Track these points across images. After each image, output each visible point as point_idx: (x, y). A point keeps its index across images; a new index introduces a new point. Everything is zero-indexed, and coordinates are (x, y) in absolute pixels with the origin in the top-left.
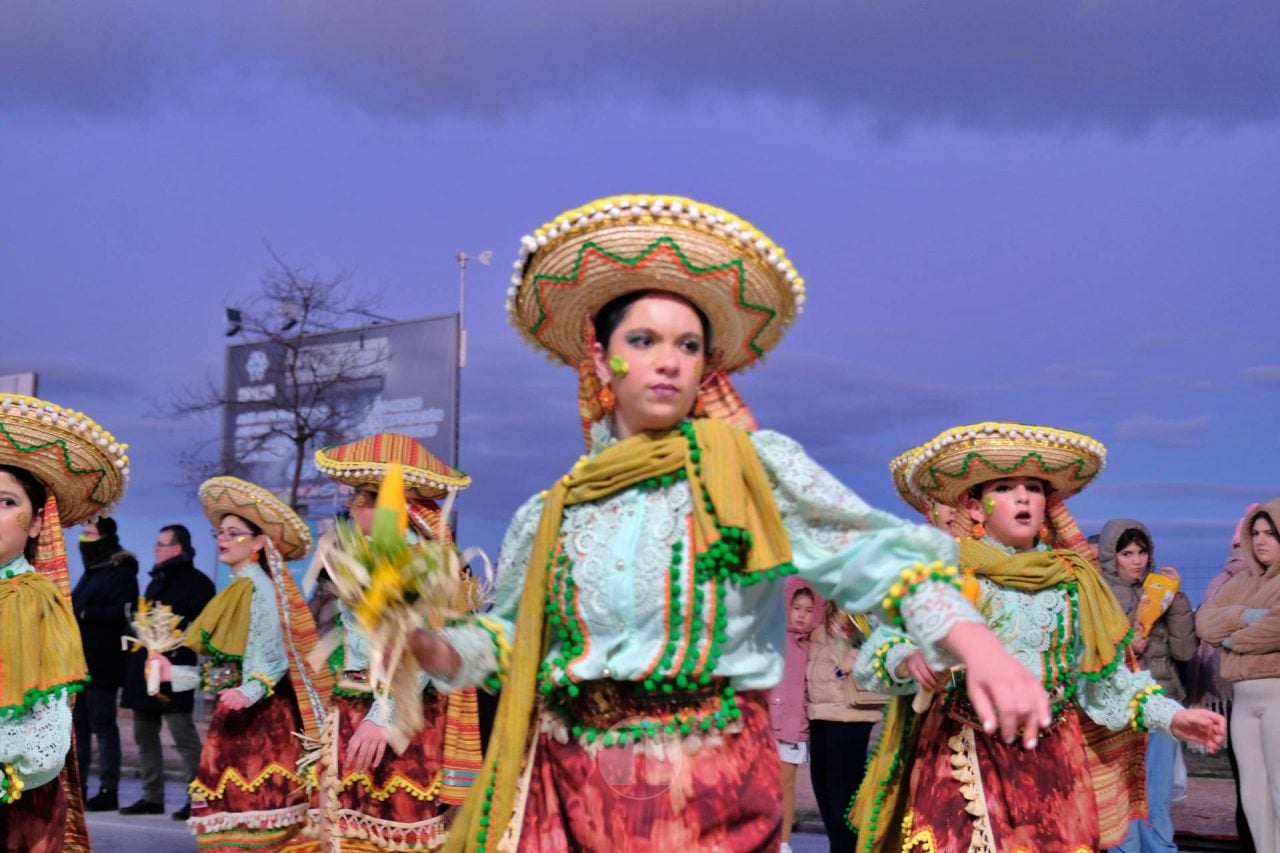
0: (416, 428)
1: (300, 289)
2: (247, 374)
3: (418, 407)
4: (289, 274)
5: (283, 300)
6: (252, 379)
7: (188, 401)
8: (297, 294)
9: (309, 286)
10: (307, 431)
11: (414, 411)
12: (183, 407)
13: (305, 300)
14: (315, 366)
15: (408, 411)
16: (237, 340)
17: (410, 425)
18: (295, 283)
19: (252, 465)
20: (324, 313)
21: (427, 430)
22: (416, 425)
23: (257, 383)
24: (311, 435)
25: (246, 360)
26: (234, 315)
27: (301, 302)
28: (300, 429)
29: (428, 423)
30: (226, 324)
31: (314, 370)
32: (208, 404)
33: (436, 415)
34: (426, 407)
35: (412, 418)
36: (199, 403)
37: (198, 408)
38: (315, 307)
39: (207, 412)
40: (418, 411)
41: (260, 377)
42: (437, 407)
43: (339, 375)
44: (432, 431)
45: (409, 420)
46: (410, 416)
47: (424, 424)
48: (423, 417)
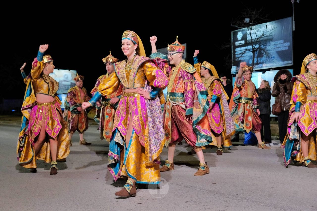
0: (282, 48)
2: (237, 38)
6: (239, 39)
10: (255, 50)
11: (281, 43)
14: (256, 32)
15: (280, 44)
17: (281, 47)
21: (285, 48)
22: (282, 47)
23: (240, 40)
24: (256, 50)
25: (237, 35)
28: (253, 49)
29: (286, 46)
31: (256, 34)
33: (288, 44)
34: (285, 42)
35: (281, 45)
40: (283, 43)
41: (241, 39)
42: (288, 42)
43: (263, 35)
44: (287, 48)
45: (280, 46)
46: (280, 45)
47: (284, 47)
48: (284, 45)
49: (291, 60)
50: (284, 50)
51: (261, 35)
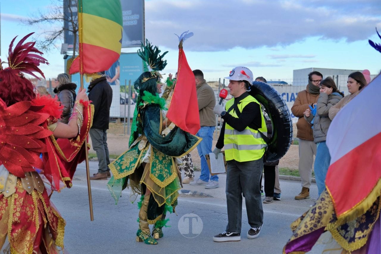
0: (130, 22)
3: (130, 14)
11: (129, 15)
15: (127, 15)
17: (128, 21)
21: (134, 23)
22: (130, 20)
29: (134, 20)
32: (40, 20)
33: (137, 17)
34: (133, 14)
36: (37, 20)
37: (36, 22)
39: (40, 23)
40: (131, 15)
42: (136, 14)
44: (135, 23)
45: (127, 19)
46: (128, 17)
47: (133, 20)
48: (132, 18)
49: (141, 39)
50: (132, 24)
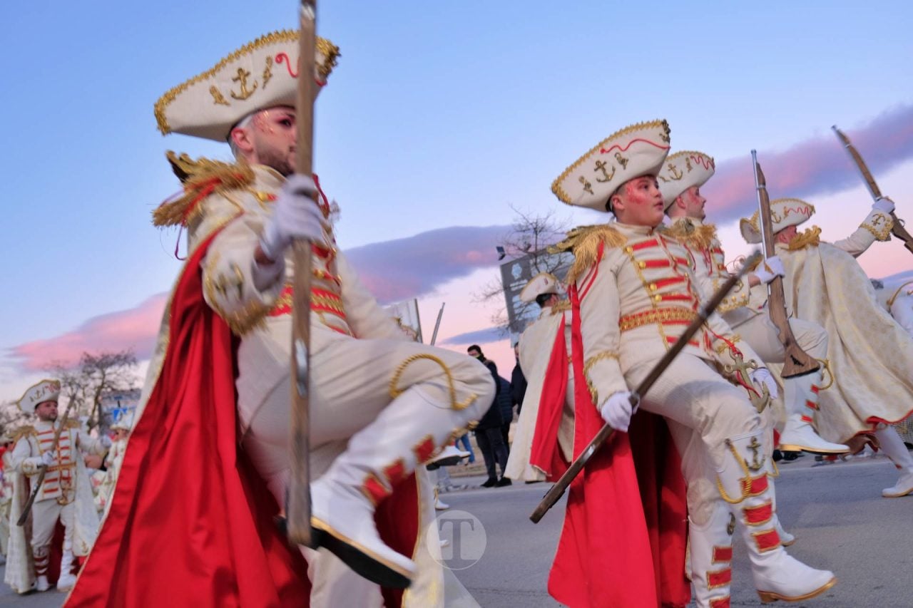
1: (531, 224)
2: (513, 277)
4: (524, 218)
5: (524, 231)
6: (516, 278)
7: (489, 291)
8: (530, 227)
9: (535, 221)
12: (488, 294)
13: (535, 229)
16: (506, 260)
18: (528, 222)
19: (525, 320)
20: (545, 233)
23: (519, 280)
25: (511, 270)
26: (500, 249)
27: (533, 231)
30: (498, 255)
31: (546, 263)
38: (540, 231)
43: (560, 263)
51: (557, 263)
